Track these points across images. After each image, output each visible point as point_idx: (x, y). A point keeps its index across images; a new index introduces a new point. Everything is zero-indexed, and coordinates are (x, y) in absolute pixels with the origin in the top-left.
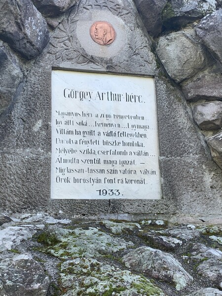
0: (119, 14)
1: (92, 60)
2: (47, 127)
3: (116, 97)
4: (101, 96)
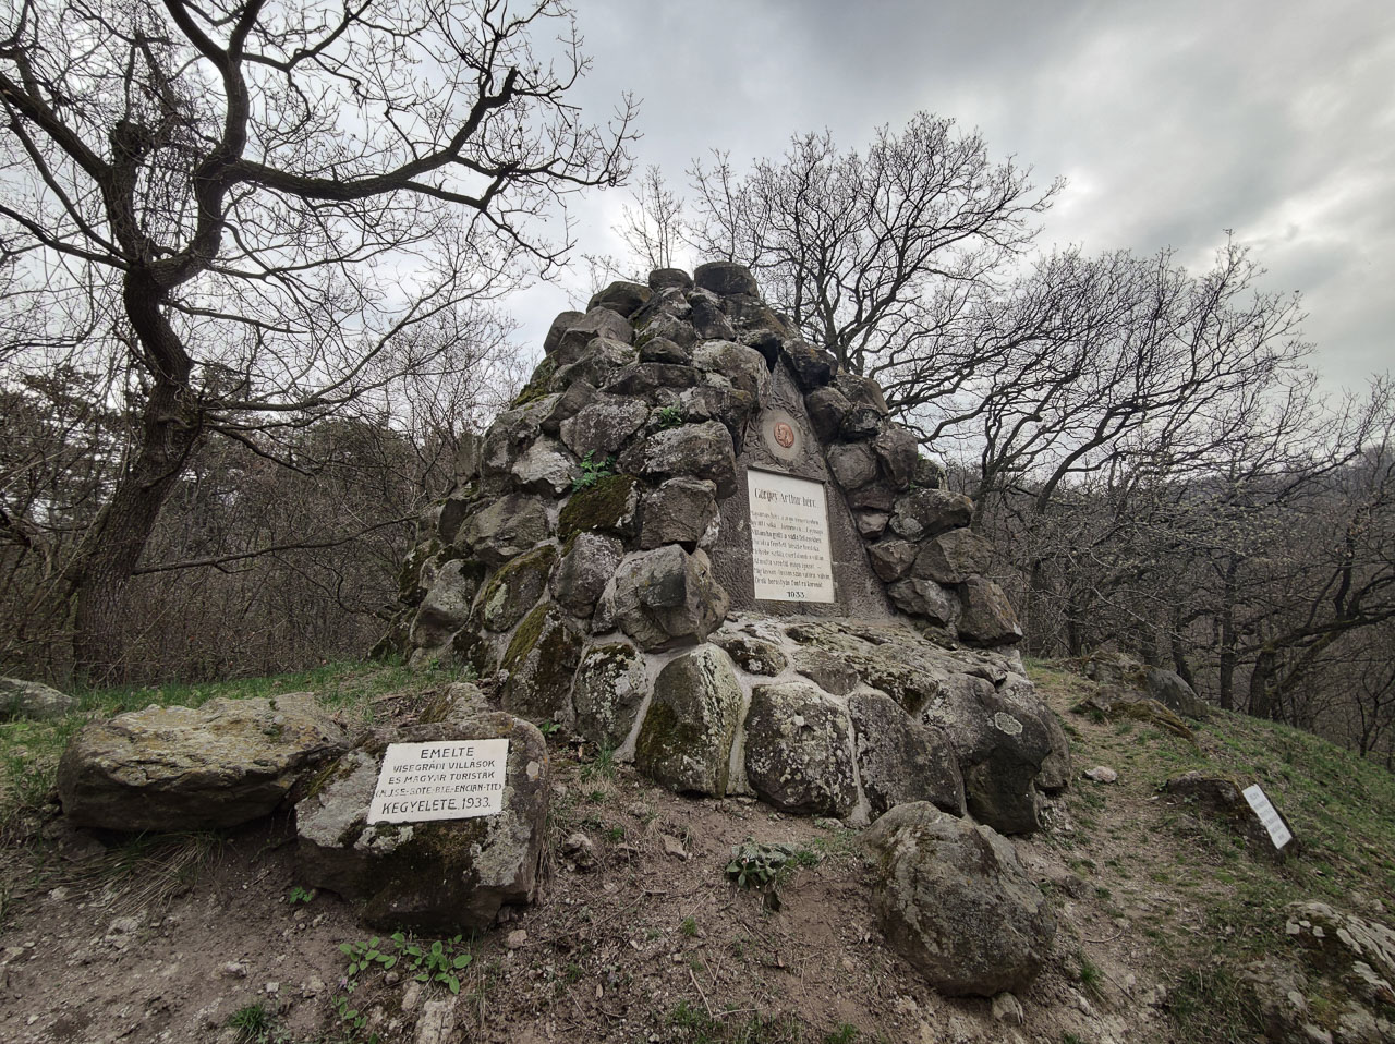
0: (795, 417)
1: (777, 461)
2: (747, 527)
3: (796, 500)
4: (784, 498)
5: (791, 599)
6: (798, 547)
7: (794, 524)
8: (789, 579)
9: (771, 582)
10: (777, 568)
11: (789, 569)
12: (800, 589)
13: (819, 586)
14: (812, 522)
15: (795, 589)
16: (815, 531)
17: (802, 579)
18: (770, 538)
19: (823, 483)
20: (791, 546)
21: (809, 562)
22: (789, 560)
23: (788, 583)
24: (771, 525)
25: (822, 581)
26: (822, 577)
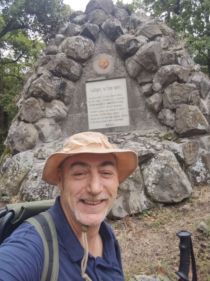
0: (110, 54)
1: (100, 76)
2: (85, 105)
3: (111, 88)
4: (104, 89)
5: (107, 127)
6: (112, 107)
7: (110, 98)
8: (106, 120)
9: (97, 122)
10: (100, 117)
11: (107, 116)
12: (111, 123)
13: (122, 120)
14: (119, 95)
15: (109, 123)
16: (120, 99)
17: (113, 118)
18: (98, 106)
19: (125, 77)
20: (107, 107)
21: (116, 111)
22: (106, 113)
23: (106, 121)
24: (98, 101)
25: (124, 118)
26: (124, 116)
